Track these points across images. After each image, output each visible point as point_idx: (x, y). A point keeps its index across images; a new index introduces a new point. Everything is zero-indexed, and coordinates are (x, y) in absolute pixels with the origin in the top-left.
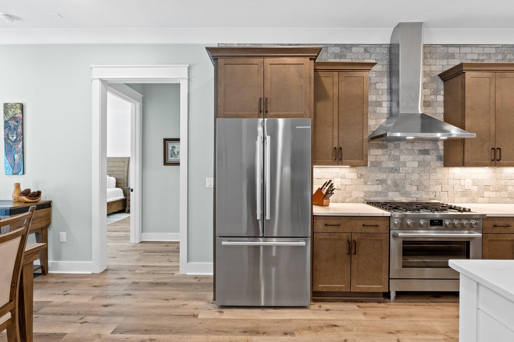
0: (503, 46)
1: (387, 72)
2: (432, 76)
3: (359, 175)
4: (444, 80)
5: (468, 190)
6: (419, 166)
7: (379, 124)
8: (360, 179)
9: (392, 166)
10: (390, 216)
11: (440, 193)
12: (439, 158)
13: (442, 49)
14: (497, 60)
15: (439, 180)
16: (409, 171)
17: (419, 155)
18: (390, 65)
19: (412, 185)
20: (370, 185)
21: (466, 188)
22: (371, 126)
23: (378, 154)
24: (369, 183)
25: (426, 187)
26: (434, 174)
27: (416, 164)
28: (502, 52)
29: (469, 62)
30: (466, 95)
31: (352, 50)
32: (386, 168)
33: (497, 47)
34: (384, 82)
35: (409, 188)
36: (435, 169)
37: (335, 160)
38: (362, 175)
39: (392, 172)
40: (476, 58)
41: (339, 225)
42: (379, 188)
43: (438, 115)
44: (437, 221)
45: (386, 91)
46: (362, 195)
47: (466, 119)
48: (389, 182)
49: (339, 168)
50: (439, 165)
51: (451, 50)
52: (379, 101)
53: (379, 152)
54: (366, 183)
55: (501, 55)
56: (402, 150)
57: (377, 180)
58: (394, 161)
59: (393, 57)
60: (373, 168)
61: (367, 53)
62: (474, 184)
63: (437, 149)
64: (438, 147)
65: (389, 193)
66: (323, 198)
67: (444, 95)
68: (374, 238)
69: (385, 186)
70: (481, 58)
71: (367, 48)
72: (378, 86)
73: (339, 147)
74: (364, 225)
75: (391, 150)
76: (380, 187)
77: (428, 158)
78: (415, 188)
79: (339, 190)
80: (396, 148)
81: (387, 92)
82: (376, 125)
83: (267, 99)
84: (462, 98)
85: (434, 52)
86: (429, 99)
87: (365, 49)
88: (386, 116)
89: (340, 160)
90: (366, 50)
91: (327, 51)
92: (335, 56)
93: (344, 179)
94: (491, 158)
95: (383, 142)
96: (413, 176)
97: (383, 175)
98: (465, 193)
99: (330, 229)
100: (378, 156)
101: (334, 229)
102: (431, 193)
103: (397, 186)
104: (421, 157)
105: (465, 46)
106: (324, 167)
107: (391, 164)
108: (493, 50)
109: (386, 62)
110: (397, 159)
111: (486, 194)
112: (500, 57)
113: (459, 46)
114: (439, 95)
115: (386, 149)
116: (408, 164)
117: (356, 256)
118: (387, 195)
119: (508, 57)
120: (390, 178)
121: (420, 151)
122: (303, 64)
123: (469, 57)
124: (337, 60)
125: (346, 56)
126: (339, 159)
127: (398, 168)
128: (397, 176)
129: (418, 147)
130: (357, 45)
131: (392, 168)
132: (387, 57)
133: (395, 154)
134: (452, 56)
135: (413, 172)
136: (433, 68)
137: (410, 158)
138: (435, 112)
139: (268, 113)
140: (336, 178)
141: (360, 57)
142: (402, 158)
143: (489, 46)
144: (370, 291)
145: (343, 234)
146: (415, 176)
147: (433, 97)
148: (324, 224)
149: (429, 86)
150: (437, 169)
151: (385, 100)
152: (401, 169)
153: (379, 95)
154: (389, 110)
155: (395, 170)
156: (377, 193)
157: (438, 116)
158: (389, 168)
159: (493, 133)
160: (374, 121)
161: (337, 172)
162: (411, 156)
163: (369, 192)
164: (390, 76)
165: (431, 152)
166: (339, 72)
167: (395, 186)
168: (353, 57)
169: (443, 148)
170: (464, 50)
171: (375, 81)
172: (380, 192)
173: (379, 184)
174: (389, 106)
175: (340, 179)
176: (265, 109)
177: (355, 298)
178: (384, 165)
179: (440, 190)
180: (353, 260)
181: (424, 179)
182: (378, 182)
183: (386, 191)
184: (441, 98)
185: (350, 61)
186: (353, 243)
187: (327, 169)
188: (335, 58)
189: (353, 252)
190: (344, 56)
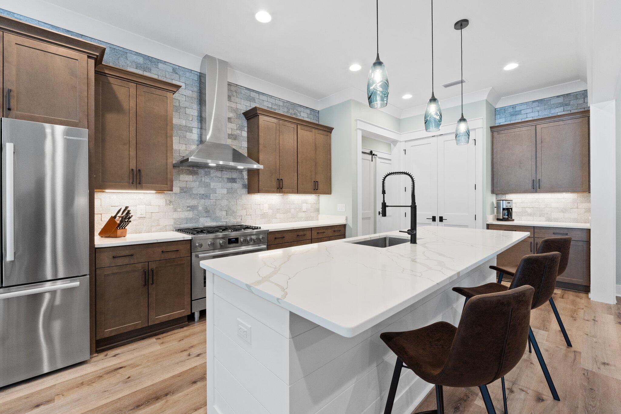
0: (288, 102)
1: (197, 99)
2: (238, 113)
3: (167, 201)
4: (247, 119)
5: (266, 213)
6: (228, 193)
7: (189, 150)
8: (169, 206)
9: (203, 192)
10: (191, 239)
11: (245, 216)
12: (244, 186)
13: (246, 91)
14: (284, 112)
15: (244, 206)
16: (219, 198)
17: (228, 183)
18: (200, 93)
19: (221, 210)
20: (181, 211)
21: (265, 212)
22: (181, 151)
23: (188, 180)
24: (179, 210)
25: (233, 212)
26: (240, 200)
27: (225, 191)
28: (287, 106)
29: (266, 108)
30: (260, 134)
31: (158, 66)
32: (197, 194)
33: (285, 102)
34: (194, 109)
35: (219, 213)
36: (241, 196)
37: (132, 183)
38: (171, 202)
39: (203, 198)
40: (270, 106)
41: (132, 255)
42: (190, 215)
43: (243, 148)
44: (234, 240)
45: (196, 118)
46: (172, 222)
47: (260, 154)
48: (200, 208)
49: (142, 194)
50: (244, 192)
51: (253, 94)
52: (190, 127)
53: (189, 178)
54: (175, 210)
55: (286, 108)
56: (212, 178)
57: (188, 207)
58: (205, 187)
59: (202, 85)
60: (184, 194)
61: (176, 75)
62: (270, 208)
63: (242, 178)
64: (243, 177)
65: (201, 219)
66: (117, 228)
67: (248, 132)
68: (175, 264)
69: (196, 212)
70: (274, 107)
71: (176, 70)
72: (188, 111)
73: (138, 169)
74: (163, 252)
75: (201, 177)
76: (191, 213)
77: (235, 185)
78: (224, 213)
79: (144, 219)
80: (207, 175)
81: (198, 119)
82: (186, 150)
83: (10, 91)
84: (257, 137)
85: (239, 92)
86: (235, 133)
87: (173, 69)
88: (196, 143)
89: (140, 183)
90: (174, 71)
91: (126, 57)
92: (137, 66)
93: (150, 206)
94: (277, 187)
95: (194, 168)
96: (222, 202)
97: (194, 201)
98: (264, 216)
99: (120, 261)
100: (189, 182)
101: (126, 261)
102: (238, 217)
103: (207, 212)
104: (230, 185)
105: (263, 94)
106: (123, 193)
107: (202, 191)
108: (281, 104)
109: (196, 89)
110: (207, 185)
111: (278, 215)
112: (286, 110)
113: (259, 93)
114: (244, 131)
115: (197, 176)
116: (218, 191)
117: (154, 286)
118: (198, 221)
119: (291, 111)
120: (201, 204)
121: (228, 179)
122: (77, 60)
123: (266, 104)
124: (140, 72)
125: (151, 70)
126: (138, 183)
127: (208, 195)
128: (208, 202)
129: (227, 175)
130: (165, 63)
131: (203, 195)
132: (197, 84)
133: (206, 181)
134: (253, 100)
135: (223, 198)
136: (239, 106)
137: (220, 185)
138: (240, 145)
139: (11, 111)
140: (139, 205)
141: (167, 76)
142: (213, 185)
143: (278, 99)
144: (172, 319)
145: (137, 265)
146: (225, 202)
147: (238, 132)
148: (111, 257)
149: (235, 121)
150: (243, 195)
151: (195, 127)
152: (211, 195)
153: (189, 121)
154: (199, 137)
155: (205, 196)
156: (188, 220)
157: (243, 150)
158: (200, 194)
159: (278, 167)
160: (184, 146)
161: (140, 199)
162: (221, 184)
163: (179, 219)
164: (200, 104)
165: (238, 180)
166: (137, 84)
167: (206, 212)
168: (159, 73)
169: (247, 178)
170: (262, 97)
171: (184, 106)
172: (191, 219)
173: (190, 211)
174: (199, 133)
175: (145, 206)
176: (6, 105)
177: (156, 332)
178: (195, 192)
179: (245, 214)
180: (150, 291)
181: (231, 204)
182: (189, 209)
183: (197, 217)
184: (245, 134)
185: (156, 77)
186: (150, 273)
187: (126, 195)
188: (136, 68)
189: (150, 282)
190: (150, 70)
